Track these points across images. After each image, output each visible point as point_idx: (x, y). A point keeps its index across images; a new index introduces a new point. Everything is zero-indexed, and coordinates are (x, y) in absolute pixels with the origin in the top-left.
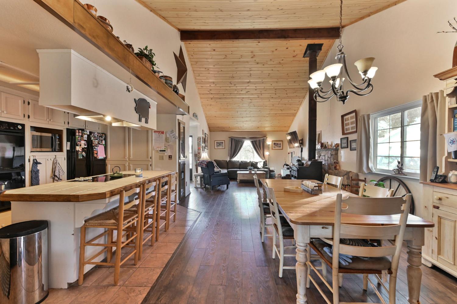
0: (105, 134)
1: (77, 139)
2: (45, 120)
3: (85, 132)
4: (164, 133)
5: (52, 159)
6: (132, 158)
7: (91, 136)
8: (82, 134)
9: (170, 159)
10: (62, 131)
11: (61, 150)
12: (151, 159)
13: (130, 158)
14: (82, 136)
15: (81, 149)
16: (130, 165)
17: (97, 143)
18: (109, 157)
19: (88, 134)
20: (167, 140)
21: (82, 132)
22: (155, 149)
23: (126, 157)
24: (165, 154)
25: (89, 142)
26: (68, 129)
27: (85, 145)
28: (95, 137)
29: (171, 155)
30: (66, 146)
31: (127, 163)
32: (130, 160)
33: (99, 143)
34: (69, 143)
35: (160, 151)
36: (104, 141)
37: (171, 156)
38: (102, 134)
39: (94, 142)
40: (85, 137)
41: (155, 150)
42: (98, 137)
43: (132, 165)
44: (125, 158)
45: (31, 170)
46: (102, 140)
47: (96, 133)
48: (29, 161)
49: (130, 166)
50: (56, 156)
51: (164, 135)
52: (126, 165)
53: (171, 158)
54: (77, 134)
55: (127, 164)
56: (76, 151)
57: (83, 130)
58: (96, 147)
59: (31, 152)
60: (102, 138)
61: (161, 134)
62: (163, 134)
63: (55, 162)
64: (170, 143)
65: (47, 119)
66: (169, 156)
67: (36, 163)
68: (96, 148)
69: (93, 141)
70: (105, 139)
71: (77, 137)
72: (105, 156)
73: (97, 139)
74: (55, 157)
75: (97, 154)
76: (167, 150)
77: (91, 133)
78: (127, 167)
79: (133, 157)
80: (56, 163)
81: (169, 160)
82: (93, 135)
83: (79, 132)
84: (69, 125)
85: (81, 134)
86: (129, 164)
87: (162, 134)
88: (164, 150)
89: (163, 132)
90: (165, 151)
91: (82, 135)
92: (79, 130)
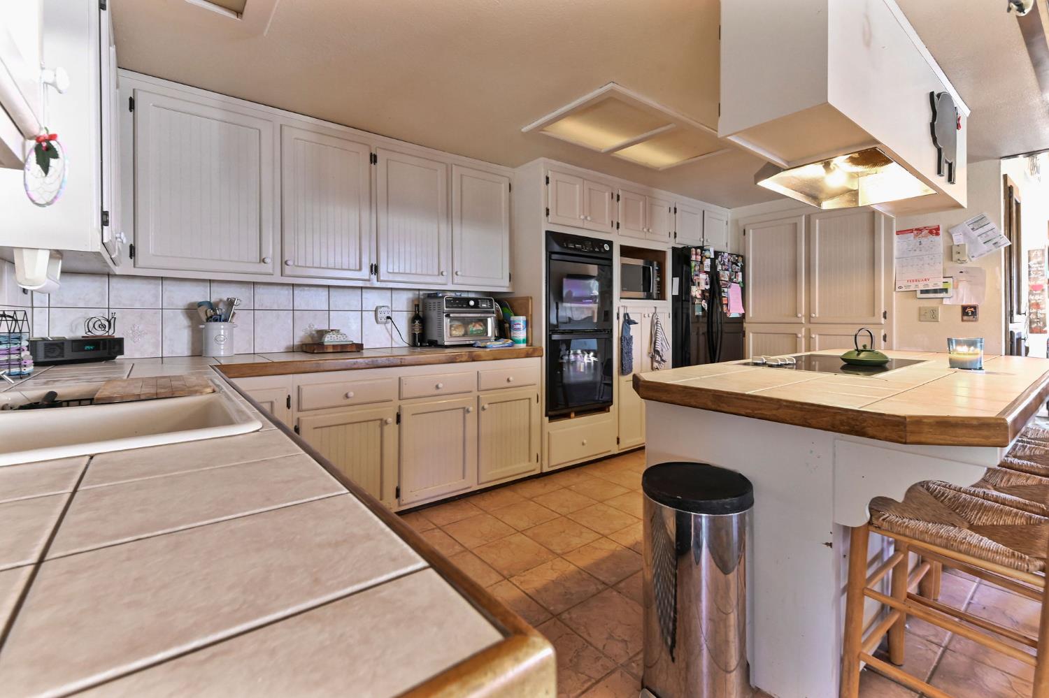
0: (742, 257)
1: (693, 270)
2: (639, 231)
3: (707, 254)
4: (941, 232)
5: (651, 315)
6: (817, 316)
7: (717, 261)
8: (702, 257)
9: (965, 318)
10: (664, 253)
11: (661, 296)
12: (885, 317)
13: (810, 316)
14: (702, 262)
15: (700, 292)
16: (813, 336)
17: (727, 280)
18: (751, 314)
19: (712, 256)
20: (952, 253)
21: (701, 253)
22: (900, 287)
23: (801, 314)
24: (946, 302)
25: (714, 277)
26: (674, 249)
27: (707, 284)
28: (724, 264)
29: (973, 303)
30: (672, 287)
31: (803, 329)
32: (812, 320)
33: (731, 280)
34: (677, 280)
35: (922, 292)
36: (740, 274)
37: (975, 308)
38: (738, 256)
39: (723, 276)
40: (707, 262)
41: (903, 289)
42: (730, 263)
43: (817, 336)
44: (797, 316)
45: (620, 336)
46: (736, 272)
47: (726, 255)
48: (618, 318)
49: (811, 337)
50: (655, 308)
51: (940, 241)
52: (800, 335)
53: (974, 314)
54: (693, 258)
55: (802, 334)
56: (692, 296)
57: (702, 248)
58: (726, 287)
59: (621, 298)
60: (737, 267)
61: (926, 236)
62: (937, 234)
63: (656, 321)
64: (969, 264)
65: (643, 229)
66: (964, 308)
67: (628, 322)
68: (726, 290)
69: (721, 273)
70: (743, 270)
71: (693, 264)
72: (742, 311)
73: (727, 270)
74: (654, 311)
75: (727, 305)
76: (956, 287)
77: (717, 253)
78: (803, 340)
79: (820, 313)
80: (657, 323)
81: (963, 320)
82: (720, 259)
83: (696, 254)
84: (677, 238)
85: (699, 258)
86: (809, 332)
87: (932, 238)
88: (941, 286)
89: (938, 229)
90: (946, 290)
91: (701, 259)
92: (696, 248)
